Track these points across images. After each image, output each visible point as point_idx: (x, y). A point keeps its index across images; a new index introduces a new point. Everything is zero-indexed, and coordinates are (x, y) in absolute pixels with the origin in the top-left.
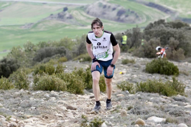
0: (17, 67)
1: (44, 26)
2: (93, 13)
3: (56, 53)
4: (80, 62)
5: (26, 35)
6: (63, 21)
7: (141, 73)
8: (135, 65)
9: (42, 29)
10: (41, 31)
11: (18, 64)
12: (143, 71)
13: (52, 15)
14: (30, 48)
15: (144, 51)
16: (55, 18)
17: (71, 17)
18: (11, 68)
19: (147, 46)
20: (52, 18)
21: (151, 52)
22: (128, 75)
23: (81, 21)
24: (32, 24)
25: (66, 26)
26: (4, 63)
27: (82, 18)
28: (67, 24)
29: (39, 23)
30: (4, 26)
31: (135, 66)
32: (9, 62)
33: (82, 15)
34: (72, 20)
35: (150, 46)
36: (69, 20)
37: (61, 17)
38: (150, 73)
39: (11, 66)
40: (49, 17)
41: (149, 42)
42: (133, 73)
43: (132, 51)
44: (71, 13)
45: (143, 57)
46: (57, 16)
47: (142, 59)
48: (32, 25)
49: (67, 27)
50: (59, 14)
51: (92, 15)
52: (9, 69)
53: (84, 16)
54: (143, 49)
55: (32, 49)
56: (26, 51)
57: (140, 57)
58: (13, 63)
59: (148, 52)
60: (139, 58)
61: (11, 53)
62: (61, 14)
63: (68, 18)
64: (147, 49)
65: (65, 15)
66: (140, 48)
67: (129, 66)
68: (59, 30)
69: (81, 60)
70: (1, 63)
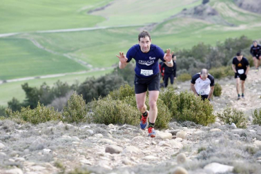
1: (173, 28)
2: (248, 5)
6: (202, 19)
9: (169, 32)
10: (169, 35)
13: (185, 10)
16: (190, 14)
17: (213, 13)
20: (185, 14)
23: (229, 18)
24: (154, 24)
25: (206, 26)
26: (101, 83)
27: (231, 14)
28: (208, 23)
29: (166, 22)
30: (113, 28)
33: (231, 9)
34: (215, 17)
36: (211, 17)
37: (198, 12)
40: (181, 13)
44: (214, 7)
46: (193, 11)
48: (155, 26)
49: (208, 29)
50: (195, 8)
51: (247, 9)
53: (234, 11)
62: (199, 8)
63: (209, 14)
65: (205, 9)
68: (197, 32)
70: (97, 84)
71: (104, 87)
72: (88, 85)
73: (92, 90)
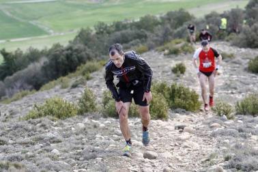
0: (85, 56)
3: (135, 38)
4: (165, 55)
5: (98, 11)
7: (242, 72)
8: (234, 60)
10: (116, 6)
11: (87, 52)
12: (245, 69)
14: (102, 30)
15: (246, 39)
18: (78, 58)
19: (250, 33)
21: (254, 40)
22: (226, 76)
26: (70, 51)
31: (235, 63)
32: (76, 50)
35: (254, 33)
38: (253, 72)
39: (79, 55)
41: (253, 27)
42: (232, 73)
43: (231, 39)
45: (245, 47)
47: (243, 50)
52: (76, 59)
54: (245, 36)
55: (105, 32)
56: (97, 33)
57: (241, 47)
58: (81, 51)
59: (251, 40)
60: (239, 49)
61: (79, 36)
64: (250, 37)
66: (241, 36)
67: (227, 62)
69: (166, 51)
70: (66, 52)
71: (71, 54)
72: (58, 52)
73: (62, 57)
